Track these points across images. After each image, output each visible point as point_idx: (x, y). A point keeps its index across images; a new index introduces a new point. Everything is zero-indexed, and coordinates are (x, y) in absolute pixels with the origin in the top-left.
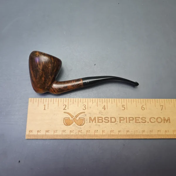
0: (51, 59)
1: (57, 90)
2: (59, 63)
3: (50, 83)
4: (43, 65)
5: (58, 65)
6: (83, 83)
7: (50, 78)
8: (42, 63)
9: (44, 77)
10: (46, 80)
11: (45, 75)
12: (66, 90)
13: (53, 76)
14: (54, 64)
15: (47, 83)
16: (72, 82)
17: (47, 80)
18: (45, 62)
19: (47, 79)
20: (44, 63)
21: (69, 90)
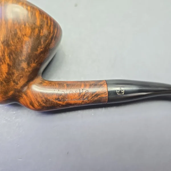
0: (33, 15)
1: (39, 102)
2: (54, 32)
3: (22, 82)
4: (7, 28)
5: (52, 39)
6: (109, 93)
7: (23, 69)
8: (6, 21)
9: (8, 65)
10: (13, 74)
11: (10, 57)
12: (63, 106)
13: (33, 65)
14: (40, 32)
15: (14, 82)
16: (81, 86)
17: (16, 74)
18: (13, 21)
19: (15, 71)
20: (10, 21)
21: (71, 107)
